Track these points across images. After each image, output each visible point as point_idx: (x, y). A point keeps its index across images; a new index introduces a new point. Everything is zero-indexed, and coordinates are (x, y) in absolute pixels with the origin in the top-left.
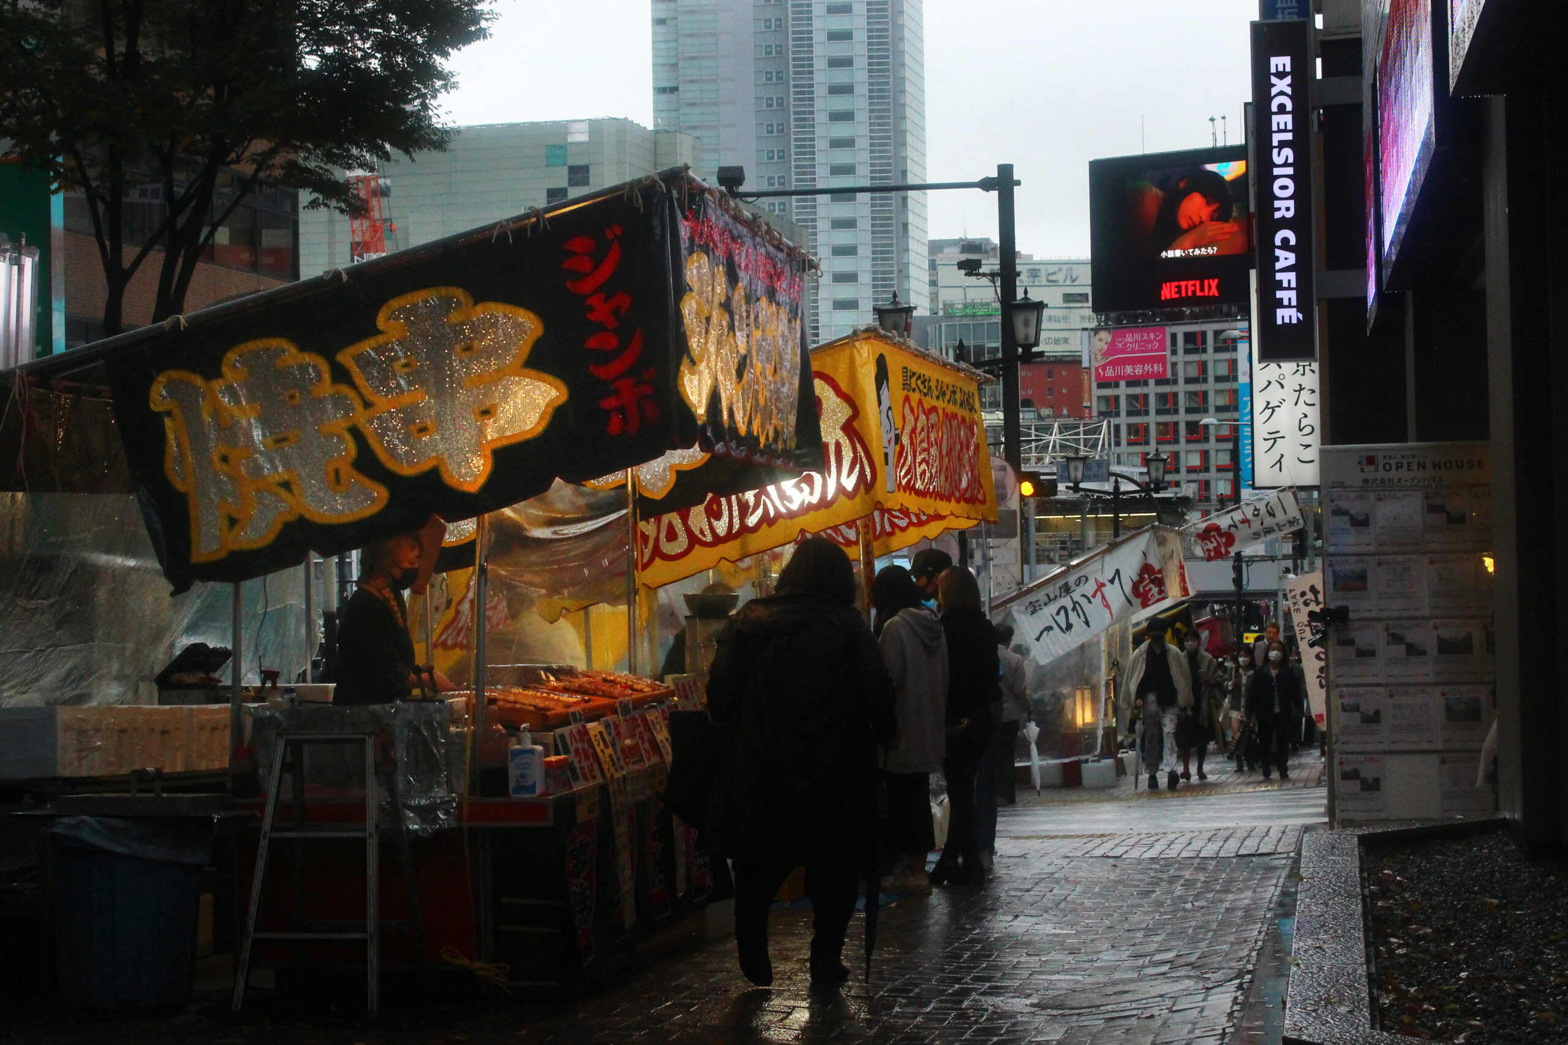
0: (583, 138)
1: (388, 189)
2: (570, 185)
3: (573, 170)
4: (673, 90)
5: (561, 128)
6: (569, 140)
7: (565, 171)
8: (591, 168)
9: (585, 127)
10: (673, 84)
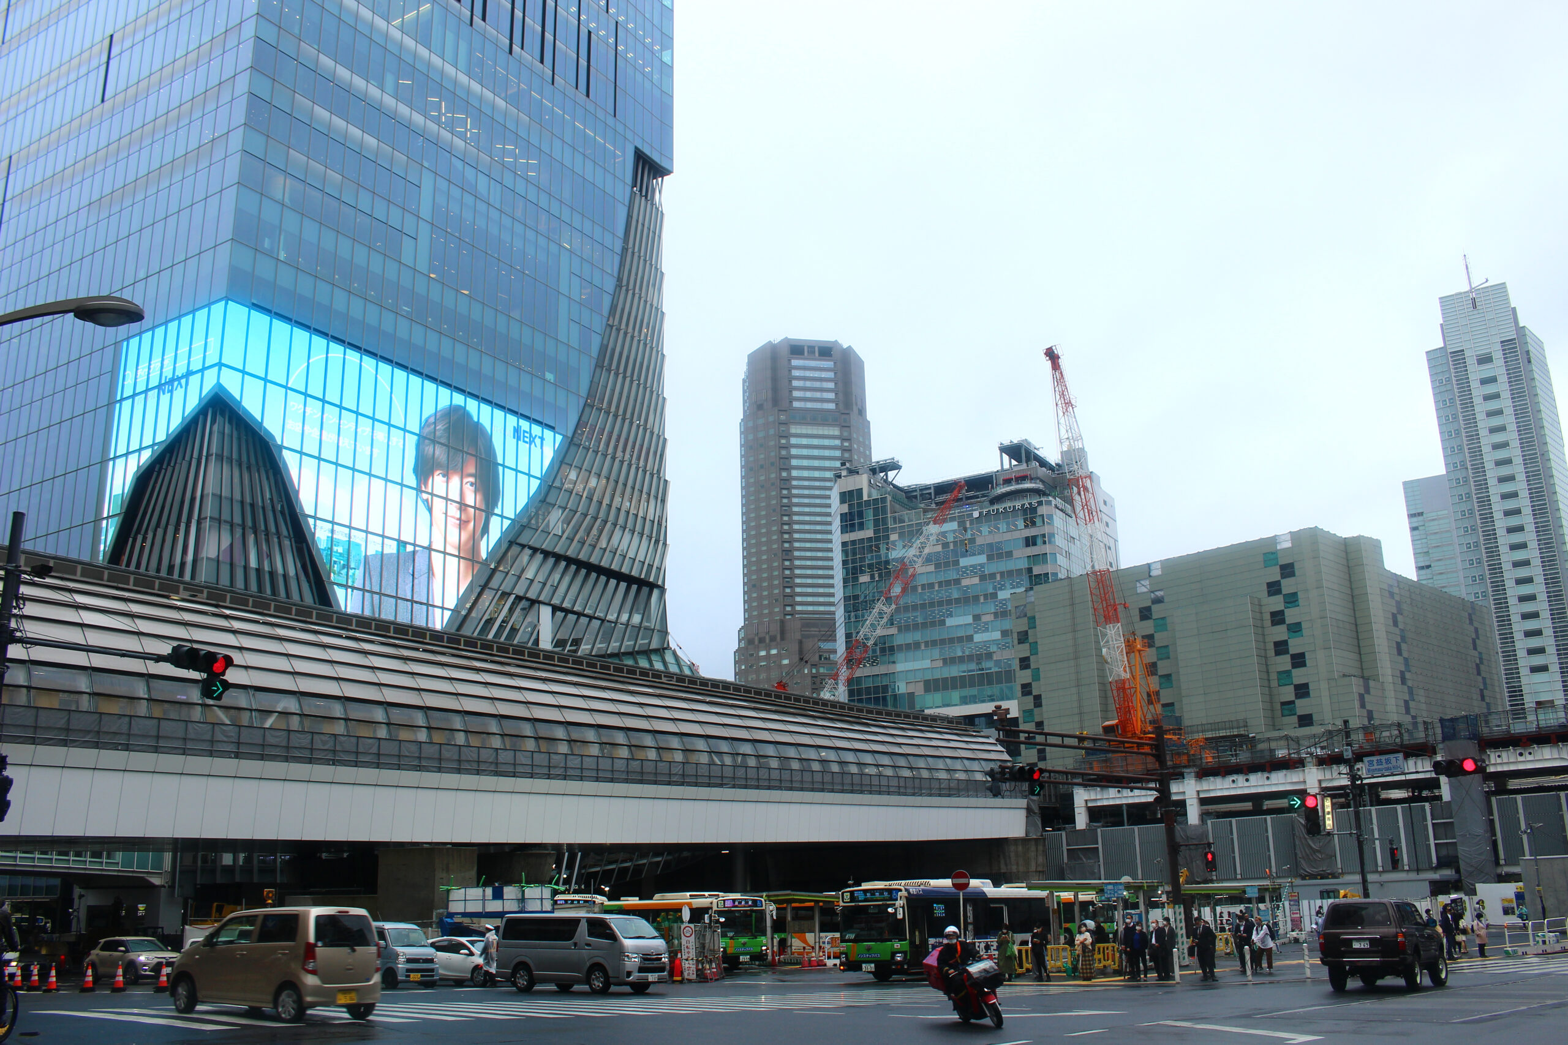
0: (1288, 545)
1: (1162, 597)
2: (1282, 578)
3: (1283, 567)
4: (1428, 567)
5: (1274, 540)
6: (1278, 548)
7: (1277, 569)
8: (1295, 564)
9: (1289, 537)
10: (1427, 563)
